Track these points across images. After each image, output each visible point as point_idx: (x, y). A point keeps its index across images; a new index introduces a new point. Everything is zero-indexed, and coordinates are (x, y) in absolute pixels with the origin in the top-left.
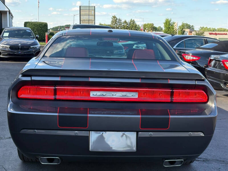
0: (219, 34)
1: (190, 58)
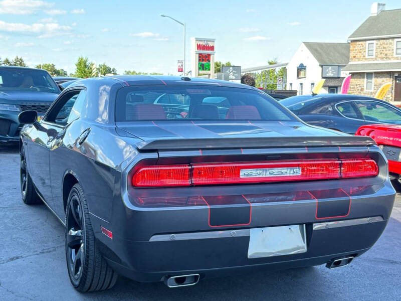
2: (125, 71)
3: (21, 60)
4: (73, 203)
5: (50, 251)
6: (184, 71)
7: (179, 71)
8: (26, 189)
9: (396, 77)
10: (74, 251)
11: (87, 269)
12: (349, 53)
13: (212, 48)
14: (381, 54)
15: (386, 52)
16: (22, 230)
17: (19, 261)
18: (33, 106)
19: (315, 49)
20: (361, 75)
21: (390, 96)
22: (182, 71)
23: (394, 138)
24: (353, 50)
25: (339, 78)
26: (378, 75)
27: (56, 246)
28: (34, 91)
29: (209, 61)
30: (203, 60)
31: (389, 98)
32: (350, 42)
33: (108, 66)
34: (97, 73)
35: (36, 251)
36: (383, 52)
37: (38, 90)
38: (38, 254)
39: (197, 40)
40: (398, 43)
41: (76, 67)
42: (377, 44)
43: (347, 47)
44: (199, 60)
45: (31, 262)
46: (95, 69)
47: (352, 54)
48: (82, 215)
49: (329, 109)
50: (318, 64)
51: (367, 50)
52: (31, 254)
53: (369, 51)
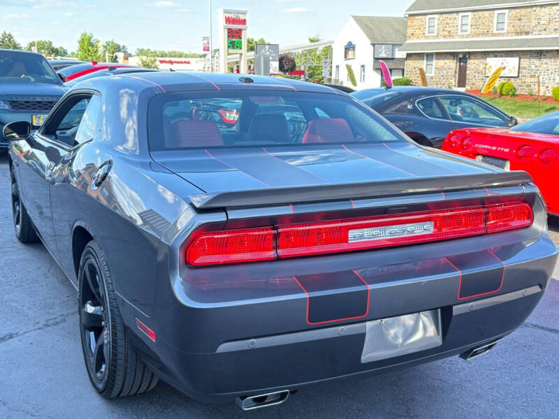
0: (176, 62)
2: (138, 49)
3: (9, 35)
4: (89, 269)
5: (57, 323)
6: (210, 49)
7: (204, 50)
8: (20, 223)
9: (460, 59)
10: (92, 334)
11: (115, 372)
12: (406, 29)
13: (244, 22)
14: (443, 31)
15: (449, 29)
16: (16, 287)
17: (14, 342)
18: (26, 102)
19: (365, 23)
20: (420, 56)
21: (453, 81)
22: (208, 50)
23: (498, 147)
24: (411, 26)
25: (393, 59)
26: (439, 57)
27: (65, 314)
28: (27, 82)
29: (241, 38)
30: (233, 37)
31: (452, 83)
32: (407, 16)
33: (116, 43)
34: (104, 51)
35: (38, 323)
36: (446, 29)
37: (32, 80)
38: (39, 329)
39: (226, 12)
40: (464, 18)
41: (78, 45)
42: (439, 19)
43: (403, 23)
44: (229, 36)
45: (31, 344)
46: (102, 48)
47: (410, 31)
48: (105, 291)
49: (409, 107)
50: (369, 42)
51: (427, 26)
52: (31, 328)
53: (429, 27)
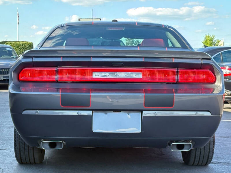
1: (226, 72)
